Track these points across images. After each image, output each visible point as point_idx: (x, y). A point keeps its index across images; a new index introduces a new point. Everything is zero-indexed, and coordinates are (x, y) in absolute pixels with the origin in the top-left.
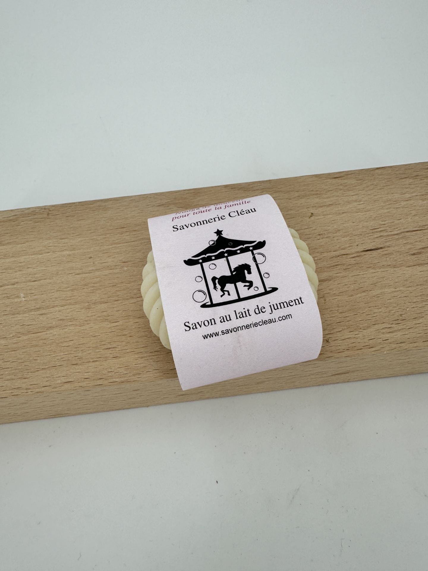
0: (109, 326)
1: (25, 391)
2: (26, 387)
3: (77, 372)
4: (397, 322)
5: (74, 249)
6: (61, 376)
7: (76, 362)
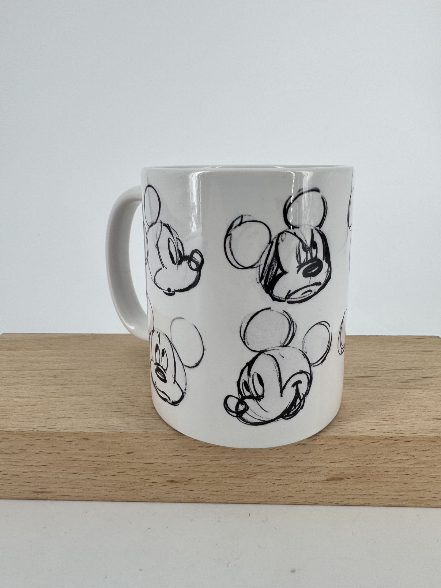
0: (121, 399)
1: (32, 430)
3: (82, 423)
4: (384, 419)
5: (108, 357)
7: (83, 417)
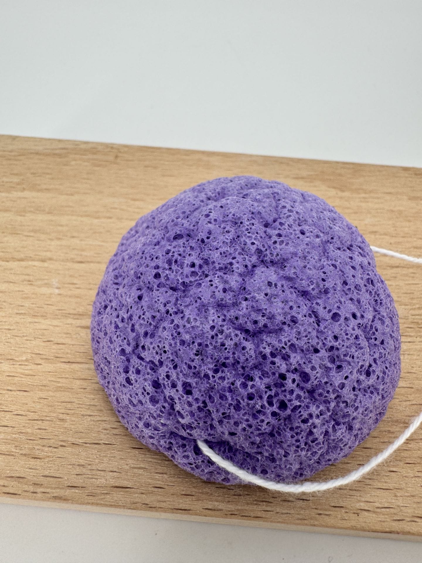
2: (35, 479)
6: (108, 469)
